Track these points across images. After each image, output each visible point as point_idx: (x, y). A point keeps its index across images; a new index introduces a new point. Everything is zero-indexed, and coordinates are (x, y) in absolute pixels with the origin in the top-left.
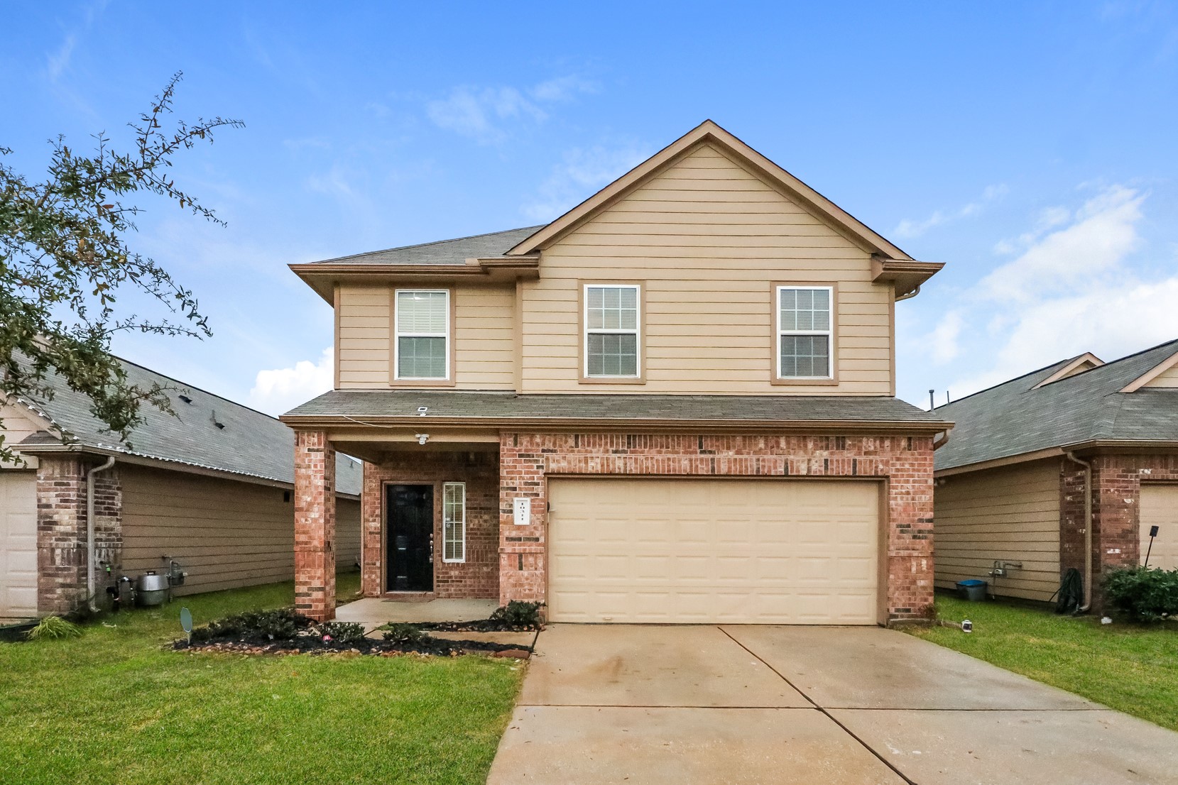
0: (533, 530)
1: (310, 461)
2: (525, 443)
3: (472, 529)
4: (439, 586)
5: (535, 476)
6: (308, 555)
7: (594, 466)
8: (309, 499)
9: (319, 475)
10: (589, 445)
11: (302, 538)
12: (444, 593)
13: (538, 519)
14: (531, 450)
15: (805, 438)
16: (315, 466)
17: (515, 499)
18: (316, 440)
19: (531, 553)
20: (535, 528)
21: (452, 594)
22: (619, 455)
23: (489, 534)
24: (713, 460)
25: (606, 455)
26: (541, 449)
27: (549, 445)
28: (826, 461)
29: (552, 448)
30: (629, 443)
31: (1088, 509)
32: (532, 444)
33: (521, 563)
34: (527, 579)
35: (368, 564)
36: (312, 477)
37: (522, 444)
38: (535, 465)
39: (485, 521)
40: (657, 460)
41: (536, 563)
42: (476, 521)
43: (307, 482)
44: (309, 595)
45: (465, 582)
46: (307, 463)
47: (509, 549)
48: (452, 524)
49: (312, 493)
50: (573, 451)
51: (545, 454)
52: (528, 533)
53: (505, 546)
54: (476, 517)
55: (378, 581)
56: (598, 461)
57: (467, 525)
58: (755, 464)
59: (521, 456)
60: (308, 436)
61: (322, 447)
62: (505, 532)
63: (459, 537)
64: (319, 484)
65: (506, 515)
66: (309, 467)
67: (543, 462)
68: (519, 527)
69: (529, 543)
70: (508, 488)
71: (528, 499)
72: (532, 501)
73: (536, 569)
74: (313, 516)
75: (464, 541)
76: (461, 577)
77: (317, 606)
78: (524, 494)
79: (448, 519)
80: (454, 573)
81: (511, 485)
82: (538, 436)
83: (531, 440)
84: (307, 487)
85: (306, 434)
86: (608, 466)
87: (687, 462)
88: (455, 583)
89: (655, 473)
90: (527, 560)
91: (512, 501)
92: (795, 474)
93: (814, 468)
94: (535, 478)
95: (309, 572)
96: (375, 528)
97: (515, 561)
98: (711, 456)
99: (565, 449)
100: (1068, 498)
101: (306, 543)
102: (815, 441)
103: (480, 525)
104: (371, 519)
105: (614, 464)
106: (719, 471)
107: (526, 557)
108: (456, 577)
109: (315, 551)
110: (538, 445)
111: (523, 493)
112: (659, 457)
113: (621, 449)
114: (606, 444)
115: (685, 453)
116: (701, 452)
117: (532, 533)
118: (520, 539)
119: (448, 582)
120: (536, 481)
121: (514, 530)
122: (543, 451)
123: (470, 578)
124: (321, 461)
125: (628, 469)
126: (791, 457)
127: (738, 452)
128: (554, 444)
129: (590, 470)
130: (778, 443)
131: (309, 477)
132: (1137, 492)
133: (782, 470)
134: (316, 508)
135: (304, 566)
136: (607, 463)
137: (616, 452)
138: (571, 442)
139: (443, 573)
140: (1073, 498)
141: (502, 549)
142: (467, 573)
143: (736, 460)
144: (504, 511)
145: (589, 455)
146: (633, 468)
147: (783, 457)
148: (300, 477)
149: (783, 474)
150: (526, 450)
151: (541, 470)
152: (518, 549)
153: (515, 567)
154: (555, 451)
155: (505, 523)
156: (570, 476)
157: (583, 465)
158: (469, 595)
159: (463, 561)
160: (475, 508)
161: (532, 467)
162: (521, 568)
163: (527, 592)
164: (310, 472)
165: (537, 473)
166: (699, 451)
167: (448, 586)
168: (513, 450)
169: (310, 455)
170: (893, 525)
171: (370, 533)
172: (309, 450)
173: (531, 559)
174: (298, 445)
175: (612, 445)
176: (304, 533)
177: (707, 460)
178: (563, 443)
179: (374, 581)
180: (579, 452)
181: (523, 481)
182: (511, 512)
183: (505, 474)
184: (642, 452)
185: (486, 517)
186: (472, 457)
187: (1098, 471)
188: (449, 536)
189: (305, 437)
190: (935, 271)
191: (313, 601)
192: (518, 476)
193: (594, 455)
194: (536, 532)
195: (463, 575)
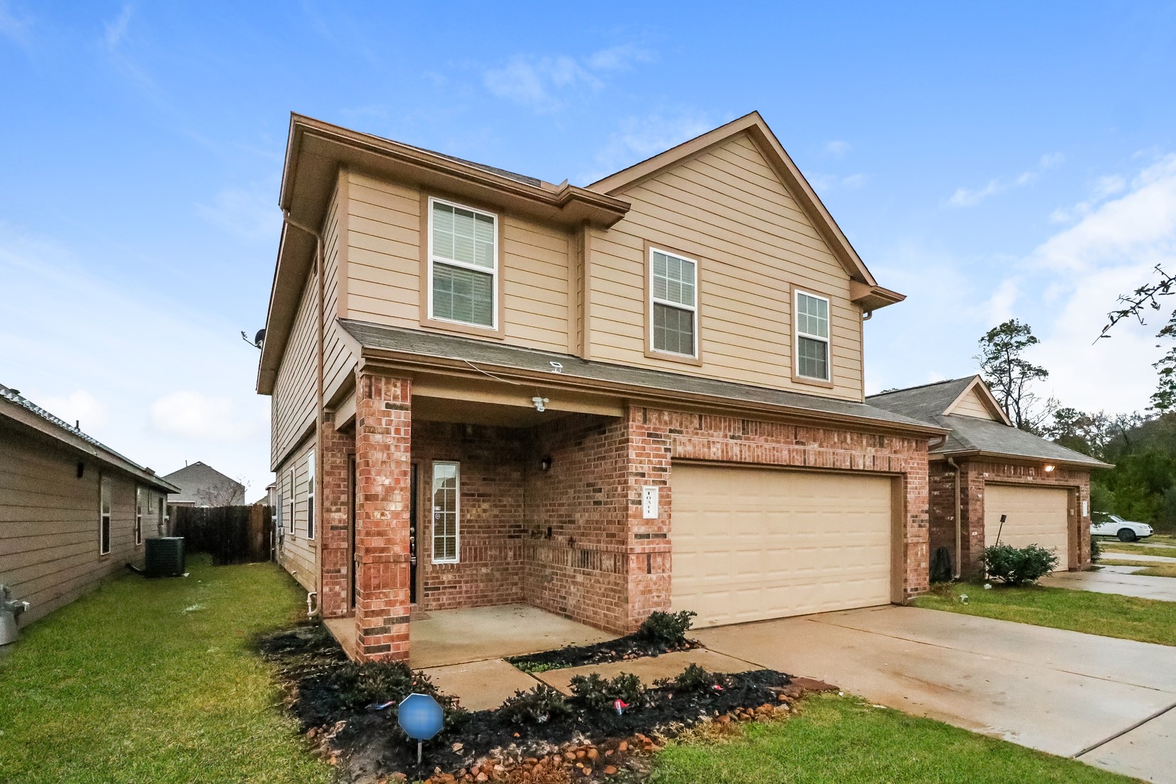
0: (661, 525)
1: (390, 423)
2: (654, 420)
3: (469, 521)
4: (427, 595)
5: (663, 460)
6: (386, 569)
7: (715, 452)
8: (387, 482)
9: (402, 446)
10: (711, 429)
11: (377, 542)
12: (434, 604)
13: (665, 511)
14: (659, 429)
15: (861, 434)
16: (397, 431)
17: (645, 487)
18: (399, 392)
19: (660, 553)
20: (662, 522)
21: (444, 604)
22: (735, 441)
23: (489, 527)
24: (805, 451)
25: (725, 441)
26: (668, 428)
27: (676, 426)
28: (874, 456)
29: (678, 429)
30: (744, 429)
31: (958, 502)
32: (660, 422)
33: (649, 565)
34: (655, 584)
35: (328, 572)
36: (392, 448)
37: (650, 421)
38: (663, 447)
39: (485, 511)
40: (766, 449)
41: (663, 564)
42: (474, 512)
43: (385, 455)
44: (385, 630)
45: (460, 587)
46: (384, 426)
47: (638, 549)
48: (442, 515)
49: (392, 473)
50: (697, 434)
51: (672, 434)
52: (656, 529)
53: (636, 546)
54: (474, 506)
55: (344, 594)
56: (719, 446)
57: (462, 516)
58: (832, 457)
59: (650, 435)
60: (387, 383)
61: (408, 403)
62: (636, 528)
63: (451, 530)
64: (404, 459)
65: (635, 506)
66: (388, 432)
67: (670, 444)
68: (649, 522)
69: (657, 540)
70: (637, 474)
71: (657, 488)
72: (660, 490)
73: (663, 571)
74: (393, 509)
75: (457, 536)
76: (456, 582)
77: (398, 647)
78: (653, 481)
79: (438, 508)
80: (447, 577)
81: (640, 471)
82: (666, 413)
83: (659, 416)
84: (384, 462)
85: (383, 380)
86: (727, 452)
87: (786, 452)
88: (448, 590)
89: (764, 462)
90: (655, 561)
91: (641, 490)
92: (856, 468)
93: (867, 463)
94: (663, 463)
95: (386, 595)
96: (340, 521)
97: (643, 562)
98: (803, 447)
99: (690, 430)
100: (936, 493)
101: (383, 550)
102: (867, 437)
103: (479, 516)
104: (334, 508)
105: (732, 452)
106: (809, 463)
107: (655, 557)
108: (449, 582)
109: (396, 562)
110: (666, 423)
111: (651, 479)
112: (767, 446)
113: (737, 435)
114: (725, 427)
115: (786, 443)
116: (797, 443)
117: (660, 528)
118: (648, 536)
119: (439, 589)
120: (663, 466)
121: (643, 525)
122: (671, 431)
123: (467, 582)
124: (406, 424)
125: (743, 457)
126: (853, 452)
127: (821, 446)
128: (681, 425)
129: (712, 457)
130: (845, 438)
131: (387, 447)
132: (983, 490)
133: (848, 464)
134: (398, 496)
135: (378, 587)
136: (727, 449)
137: (733, 437)
138: (696, 422)
139: (433, 578)
140: (940, 493)
141: (631, 549)
142: (462, 577)
143: (819, 452)
144: (633, 502)
145: (711, 439)
146: (748, 457)
147: (849, 452)
148: (373, 447)
149: (849, 468)
150: (655, 429)
151: (668, 454)
152: (648, 548)
153: (643, 571)
154: (680, 432)
155: (635, 517)
156: (694, 462)
157: (706, 450)
158: (465, 603)
159: (456, 561)
160: (473, 495)
161: (659, 449)
162: (649, 572)
163: (656, 599)
164: (390, 440)
165: (665, 457)
166: (794, 441)
167: (439, 594)
168: (643, 428)
169: (389, 415)
170: (909, 515)
171: (333, 528)
172: (388, 406)
173: (659, 560)
174: (370, 396)
175: (730, 431)
176: (379, 534)
177: (800, 450)
178: (688, 423)
179: (338, 594)
180: (702, 434)
181: (651, 466)
182: (640, 503)
183: (634, 457)
184: (753, 440)
185: (485, 506)
186: (469, 430)
187: (967, 473)
188: (439, 530)
189: (383, 385)
190: (898, 301)
191: (392, 639)
192: (647, 459)
193: (715, 439)
194: (664, 527)
195: (457, 579)
